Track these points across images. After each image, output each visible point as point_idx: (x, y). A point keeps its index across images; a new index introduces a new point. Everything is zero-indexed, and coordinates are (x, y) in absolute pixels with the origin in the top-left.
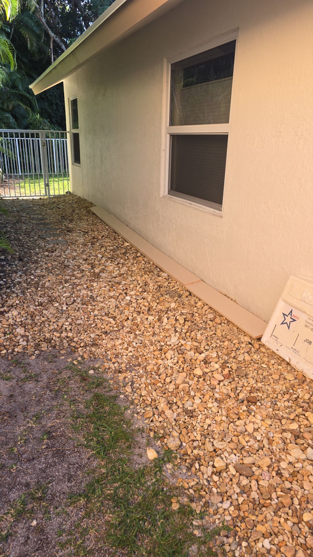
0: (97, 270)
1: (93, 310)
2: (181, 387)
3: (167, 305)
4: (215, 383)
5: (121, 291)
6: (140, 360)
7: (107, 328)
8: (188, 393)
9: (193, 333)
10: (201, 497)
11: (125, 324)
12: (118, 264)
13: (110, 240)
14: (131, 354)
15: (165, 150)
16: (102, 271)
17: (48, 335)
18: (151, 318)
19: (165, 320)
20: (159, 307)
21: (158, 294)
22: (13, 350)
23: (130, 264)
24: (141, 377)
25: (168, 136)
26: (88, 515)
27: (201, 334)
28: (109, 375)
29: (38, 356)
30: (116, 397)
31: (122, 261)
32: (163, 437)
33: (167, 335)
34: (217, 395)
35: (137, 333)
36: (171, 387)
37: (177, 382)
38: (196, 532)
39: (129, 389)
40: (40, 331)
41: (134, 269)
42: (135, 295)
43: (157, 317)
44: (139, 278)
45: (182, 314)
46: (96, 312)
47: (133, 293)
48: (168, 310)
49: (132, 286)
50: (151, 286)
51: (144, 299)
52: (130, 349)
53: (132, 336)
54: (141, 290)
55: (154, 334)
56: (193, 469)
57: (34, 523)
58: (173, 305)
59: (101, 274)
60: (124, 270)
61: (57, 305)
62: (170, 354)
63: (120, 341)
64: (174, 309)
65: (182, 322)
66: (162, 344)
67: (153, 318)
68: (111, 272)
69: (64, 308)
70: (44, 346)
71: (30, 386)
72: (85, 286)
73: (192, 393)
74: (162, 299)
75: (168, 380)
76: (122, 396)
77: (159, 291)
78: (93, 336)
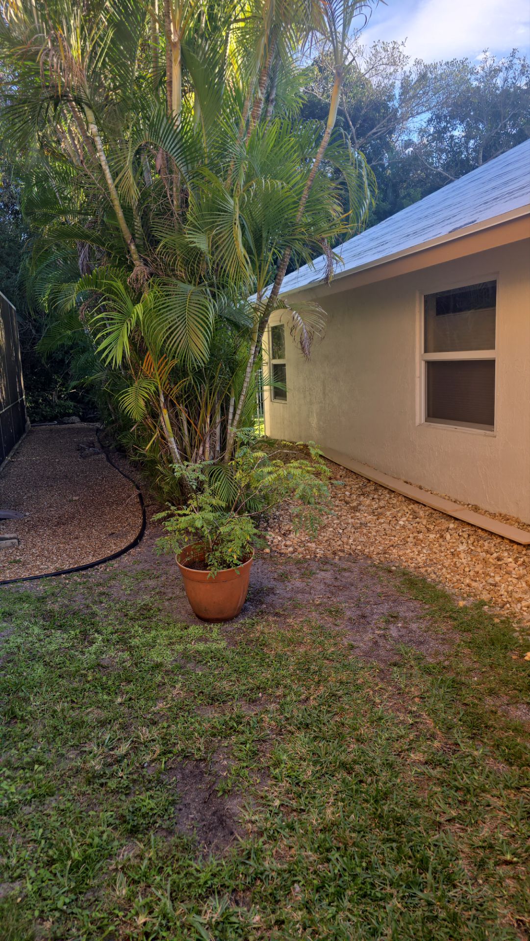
0: (355, 504)
1: (370, 533)
2: (481, 572)
3: (446, 526)
4: (511, 569)
5: (390, 519)
6: (435, 561)
7: (391, 543)
8: (488, 575)
9: (480, 542)
10: (515, 617)
11: (409, 540)
12: (373, 499)
13: (351, 479)
14: (424, 558)
15: (420, 377)
16: (360, 504)
17: (339, 548)
18: (432, 536)
19: (448, 537)
20: (437, 528)
21: (432, 519)
22: (316, 557)
23: (387, 498)
24: (441, 569)
25: (423, 363)
26: (435, 622)
27: (489, 543)
28: (412, 570)
29: (340, 559)
30: (424, 580)
31: (376, 496)
32: (475, 595)
33: (454, 545)
34: (514, 576)
35: (423, 545)
36: (472, 573)
37: (476, 570)
38: (517, 629)
39: (434, 576)
40: (329, 545)
41: (394, 502)
42: (407, 520)
43: (438, 535)
44: (405, 508)
45: (463, 531)
46: (374, 533)
47: (404, 519)
48: (448, 529)
49: (399, 515)
50: (421, 513)
51: (418, 523)
52: (422, 555)
53: (419, 547)
54: (411, 516)
55: (440, 546)
56: (505, 607)
57: (400, 625)
58: (452, 526)
59: (359, 507)
60: (382, 503)
61: (331, 529)
62: (462, 555)
63: (409, 551)
64: (455, 529)
65: (466, 536)
66: (452, 550)
67: (434, 536)
68: (369, 506)
69: (341, 531)
70: (341, 554)
71: (347, 574)
72: (350, 516)
73: (492, 574)
74: (438, 522)
75: (467, 569)
76: (430, 580)
77: (431, 517)
78: (381, 548)
